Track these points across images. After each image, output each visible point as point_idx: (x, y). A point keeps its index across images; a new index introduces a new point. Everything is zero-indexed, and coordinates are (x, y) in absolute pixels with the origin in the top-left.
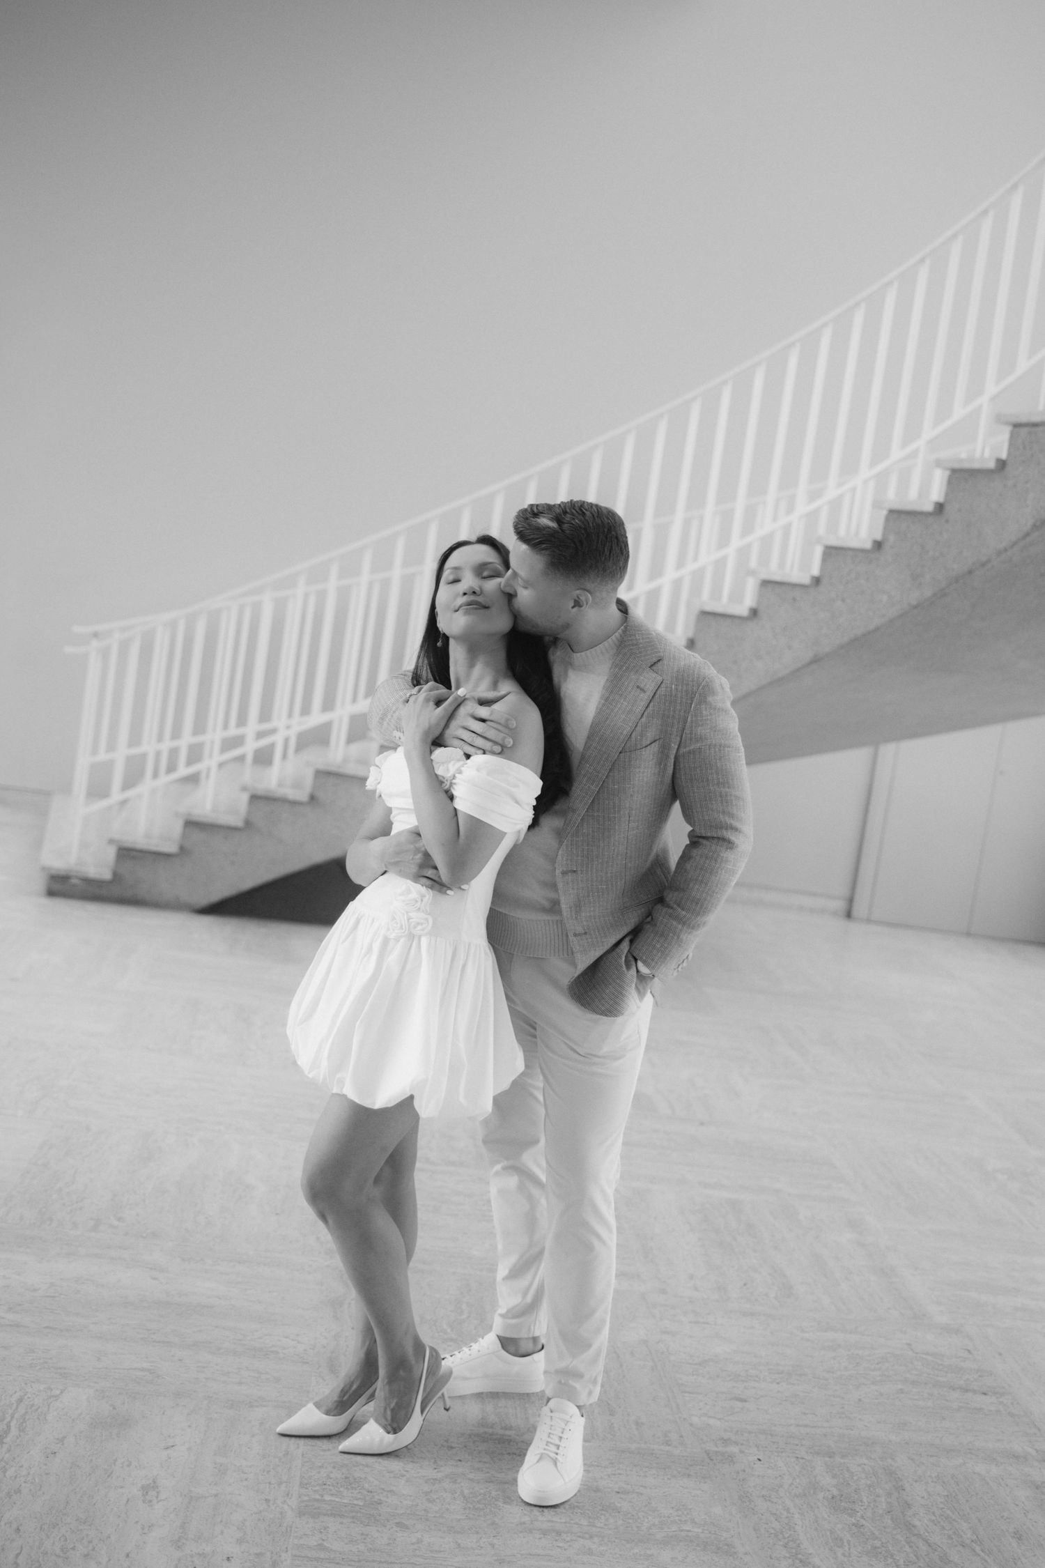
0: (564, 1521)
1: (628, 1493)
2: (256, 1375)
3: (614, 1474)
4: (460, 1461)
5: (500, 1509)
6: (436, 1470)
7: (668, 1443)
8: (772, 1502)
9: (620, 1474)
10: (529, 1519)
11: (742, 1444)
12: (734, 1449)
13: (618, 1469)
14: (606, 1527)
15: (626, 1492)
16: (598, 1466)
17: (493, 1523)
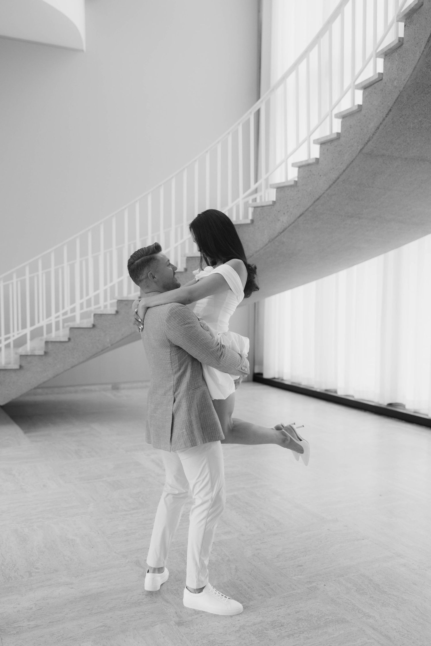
0: (289, 630)
1: (299, 612)
2: (143, 613)
3: (289, 607)
4: (239, 620)
5: (267, 634)
6: (235, 627)
7: (294, 589)
8: (342, 599)
9: (290, 606)
10: (279, 633)
11: (315, 582)
12: (314, 584)
13: (288, 604)
14: (304, 627)
15: (298, 612)
16: (282, 606)
17: (270, 640)
